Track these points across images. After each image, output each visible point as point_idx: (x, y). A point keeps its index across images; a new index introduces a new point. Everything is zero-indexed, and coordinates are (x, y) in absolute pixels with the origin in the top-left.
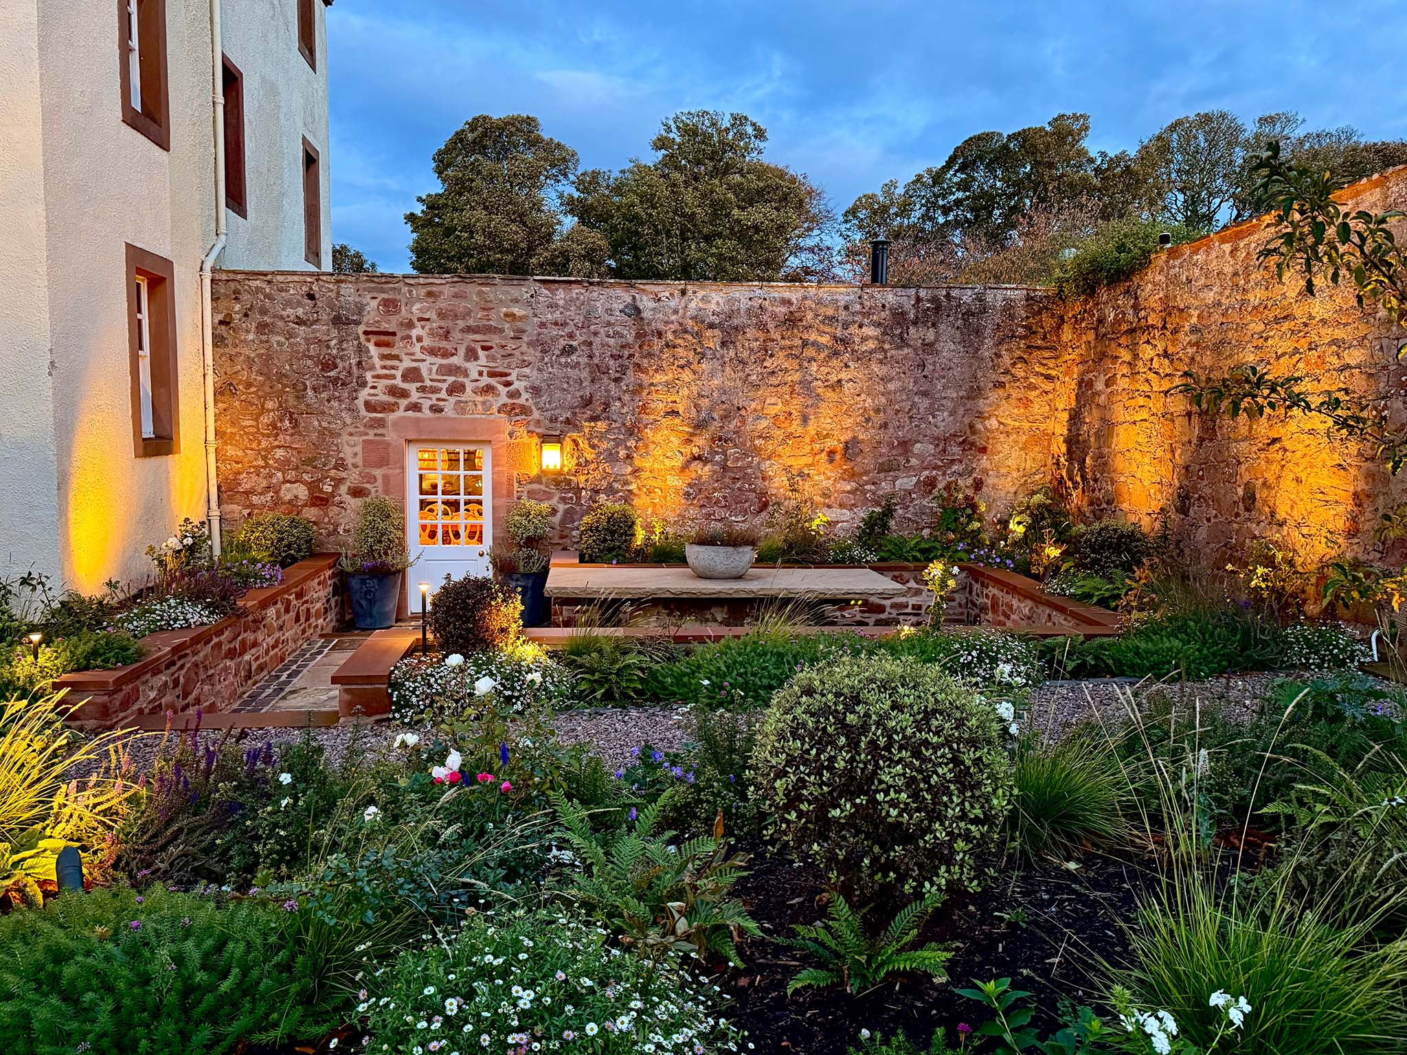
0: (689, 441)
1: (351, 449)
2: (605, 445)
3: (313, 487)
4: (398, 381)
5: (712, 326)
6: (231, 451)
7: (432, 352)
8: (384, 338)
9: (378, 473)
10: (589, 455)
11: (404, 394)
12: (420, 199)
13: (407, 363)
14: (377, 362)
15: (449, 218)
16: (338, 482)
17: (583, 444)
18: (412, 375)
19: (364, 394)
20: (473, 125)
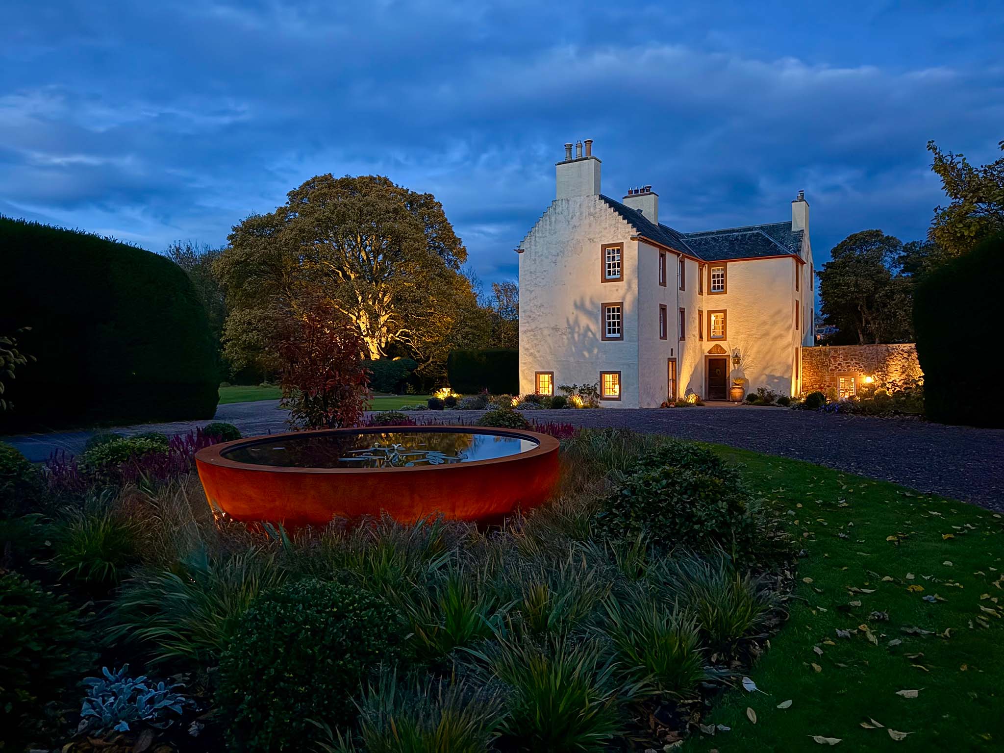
0: (900, 376)
1: (827, 378)
2: (881, 377)
3: (820, 385)
4: (837, 366)
5: (906, 352)
6: (805, 379)
7: (844, 360)
8: (834, 358)
9: (833, 383)
10: (877, 379)
11: (838, 368)
12: (823, 265)
13: (839, 362)
14: (833, 362)
15: (838, 279)
16: (824, 385)
17: (876, 377)
18: (840, 364)
19: (830, 368)
20: (850, 238)
